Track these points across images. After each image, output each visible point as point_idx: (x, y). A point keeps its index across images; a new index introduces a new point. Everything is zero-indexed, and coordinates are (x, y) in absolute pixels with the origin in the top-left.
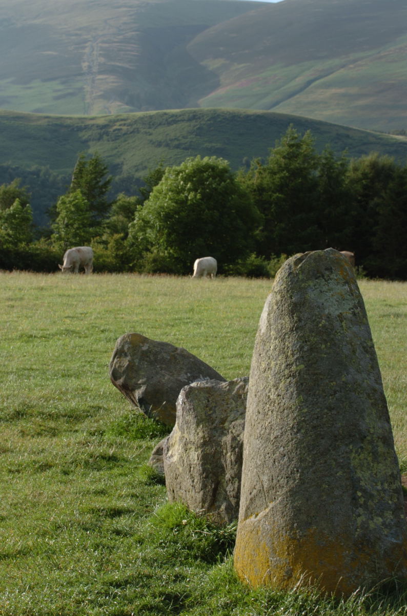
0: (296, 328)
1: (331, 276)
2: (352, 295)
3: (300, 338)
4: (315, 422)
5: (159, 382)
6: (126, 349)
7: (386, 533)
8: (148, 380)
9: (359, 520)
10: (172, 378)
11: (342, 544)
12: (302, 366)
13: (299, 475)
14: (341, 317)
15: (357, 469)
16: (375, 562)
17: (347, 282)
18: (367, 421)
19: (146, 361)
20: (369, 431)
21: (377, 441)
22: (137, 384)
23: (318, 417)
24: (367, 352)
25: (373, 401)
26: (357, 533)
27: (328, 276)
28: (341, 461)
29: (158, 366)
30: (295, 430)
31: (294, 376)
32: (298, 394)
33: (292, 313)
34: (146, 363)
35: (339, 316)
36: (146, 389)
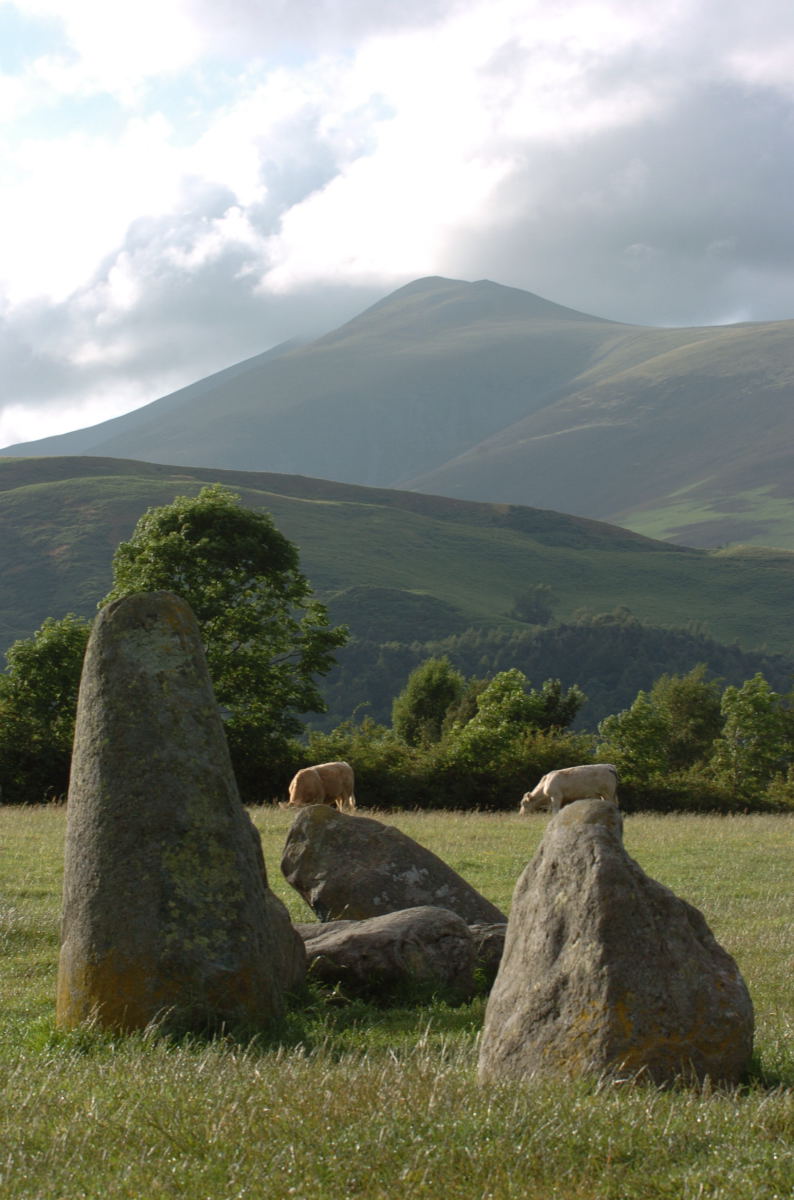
0: (103, 693)
1: (155, 626)
2: (184, 649)
3: (106, 703)
4: (118, 811)
5: (345, 875)
6: (304, 828)
7: (213, 958)
8: (327, 874)
9: (169, 938)
10: (365, 869)
11: (144, 968)
12: (107, 741)
13: (98, 881)
14: (161, 678)
15: (173, 872)
16: (189, 993)
17: (177, 633)
18: (190, 810)
19: (331, 845)
20: (193, 825)
21: (207, 839)
22: (314, 880)
23: (121, 806)
24: (200, 722)
25: (204, 786)
26: (163, 954)
27: (151, 625)
28: (149, 860)
29: (348, 853)
30: (97, 823)
31: (98, 754)
32: (102, 776)
33: (100, 672)
34: (330, 848)
35: (158, 675)
36: (325, 887)
